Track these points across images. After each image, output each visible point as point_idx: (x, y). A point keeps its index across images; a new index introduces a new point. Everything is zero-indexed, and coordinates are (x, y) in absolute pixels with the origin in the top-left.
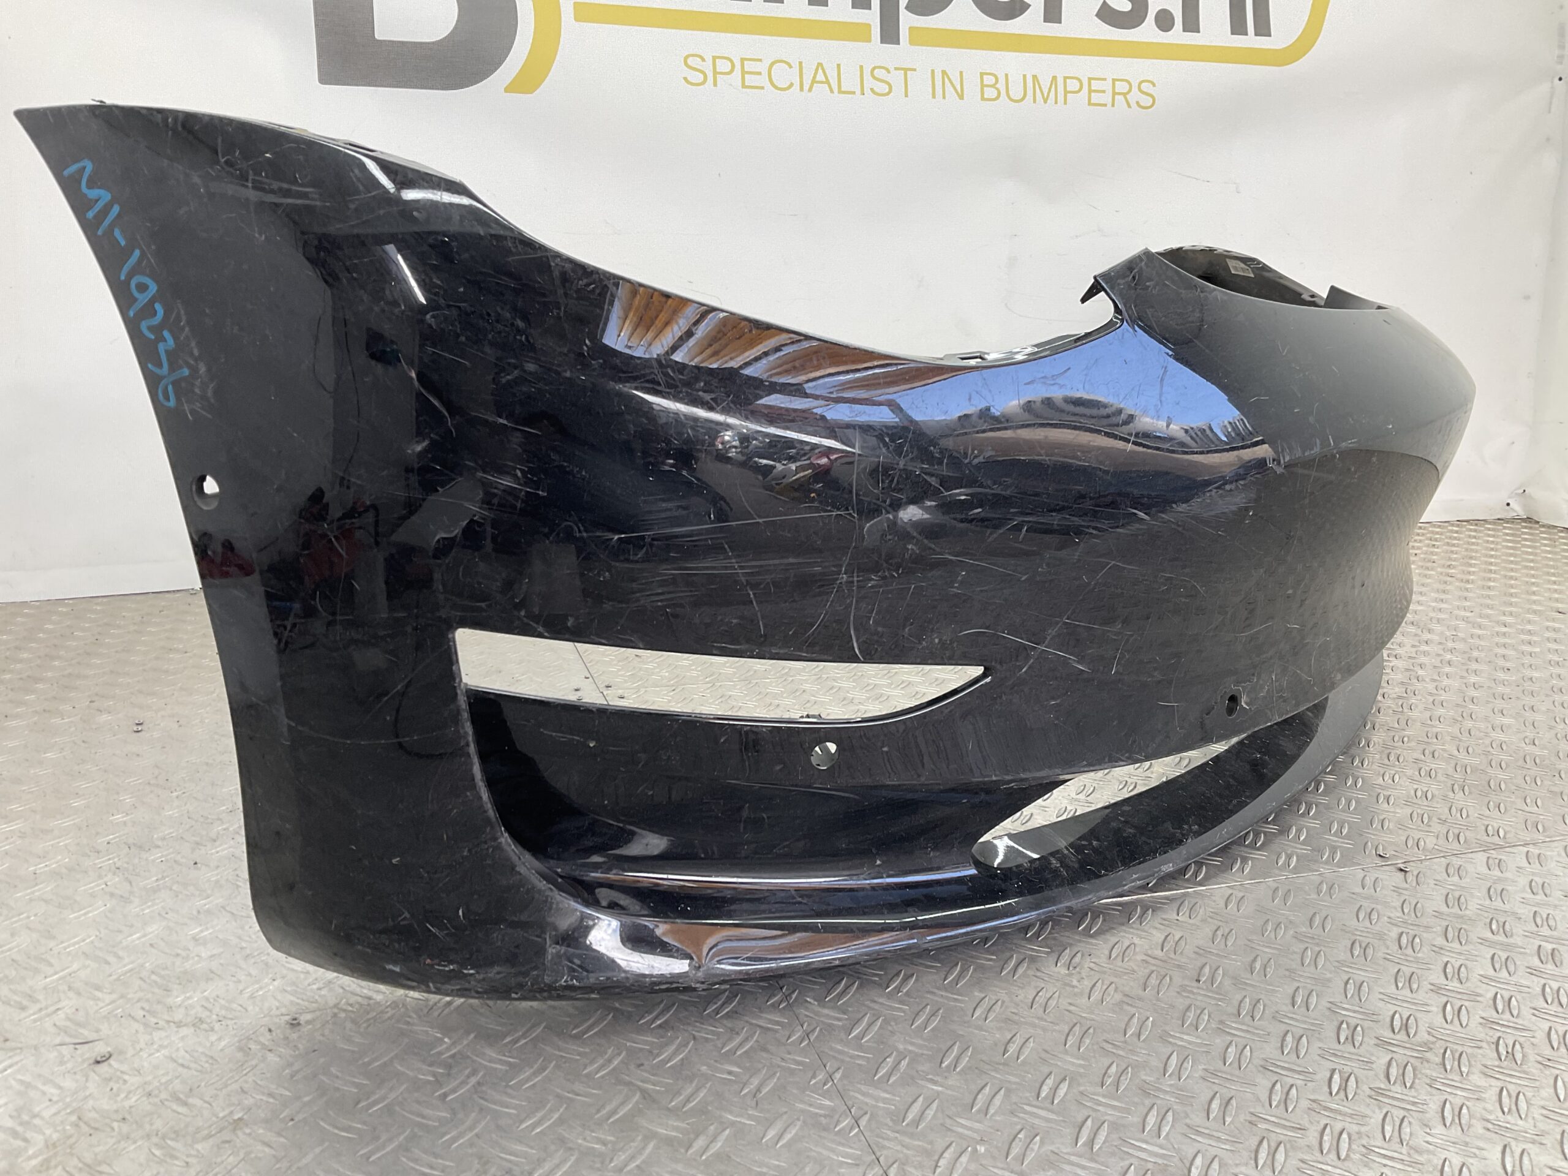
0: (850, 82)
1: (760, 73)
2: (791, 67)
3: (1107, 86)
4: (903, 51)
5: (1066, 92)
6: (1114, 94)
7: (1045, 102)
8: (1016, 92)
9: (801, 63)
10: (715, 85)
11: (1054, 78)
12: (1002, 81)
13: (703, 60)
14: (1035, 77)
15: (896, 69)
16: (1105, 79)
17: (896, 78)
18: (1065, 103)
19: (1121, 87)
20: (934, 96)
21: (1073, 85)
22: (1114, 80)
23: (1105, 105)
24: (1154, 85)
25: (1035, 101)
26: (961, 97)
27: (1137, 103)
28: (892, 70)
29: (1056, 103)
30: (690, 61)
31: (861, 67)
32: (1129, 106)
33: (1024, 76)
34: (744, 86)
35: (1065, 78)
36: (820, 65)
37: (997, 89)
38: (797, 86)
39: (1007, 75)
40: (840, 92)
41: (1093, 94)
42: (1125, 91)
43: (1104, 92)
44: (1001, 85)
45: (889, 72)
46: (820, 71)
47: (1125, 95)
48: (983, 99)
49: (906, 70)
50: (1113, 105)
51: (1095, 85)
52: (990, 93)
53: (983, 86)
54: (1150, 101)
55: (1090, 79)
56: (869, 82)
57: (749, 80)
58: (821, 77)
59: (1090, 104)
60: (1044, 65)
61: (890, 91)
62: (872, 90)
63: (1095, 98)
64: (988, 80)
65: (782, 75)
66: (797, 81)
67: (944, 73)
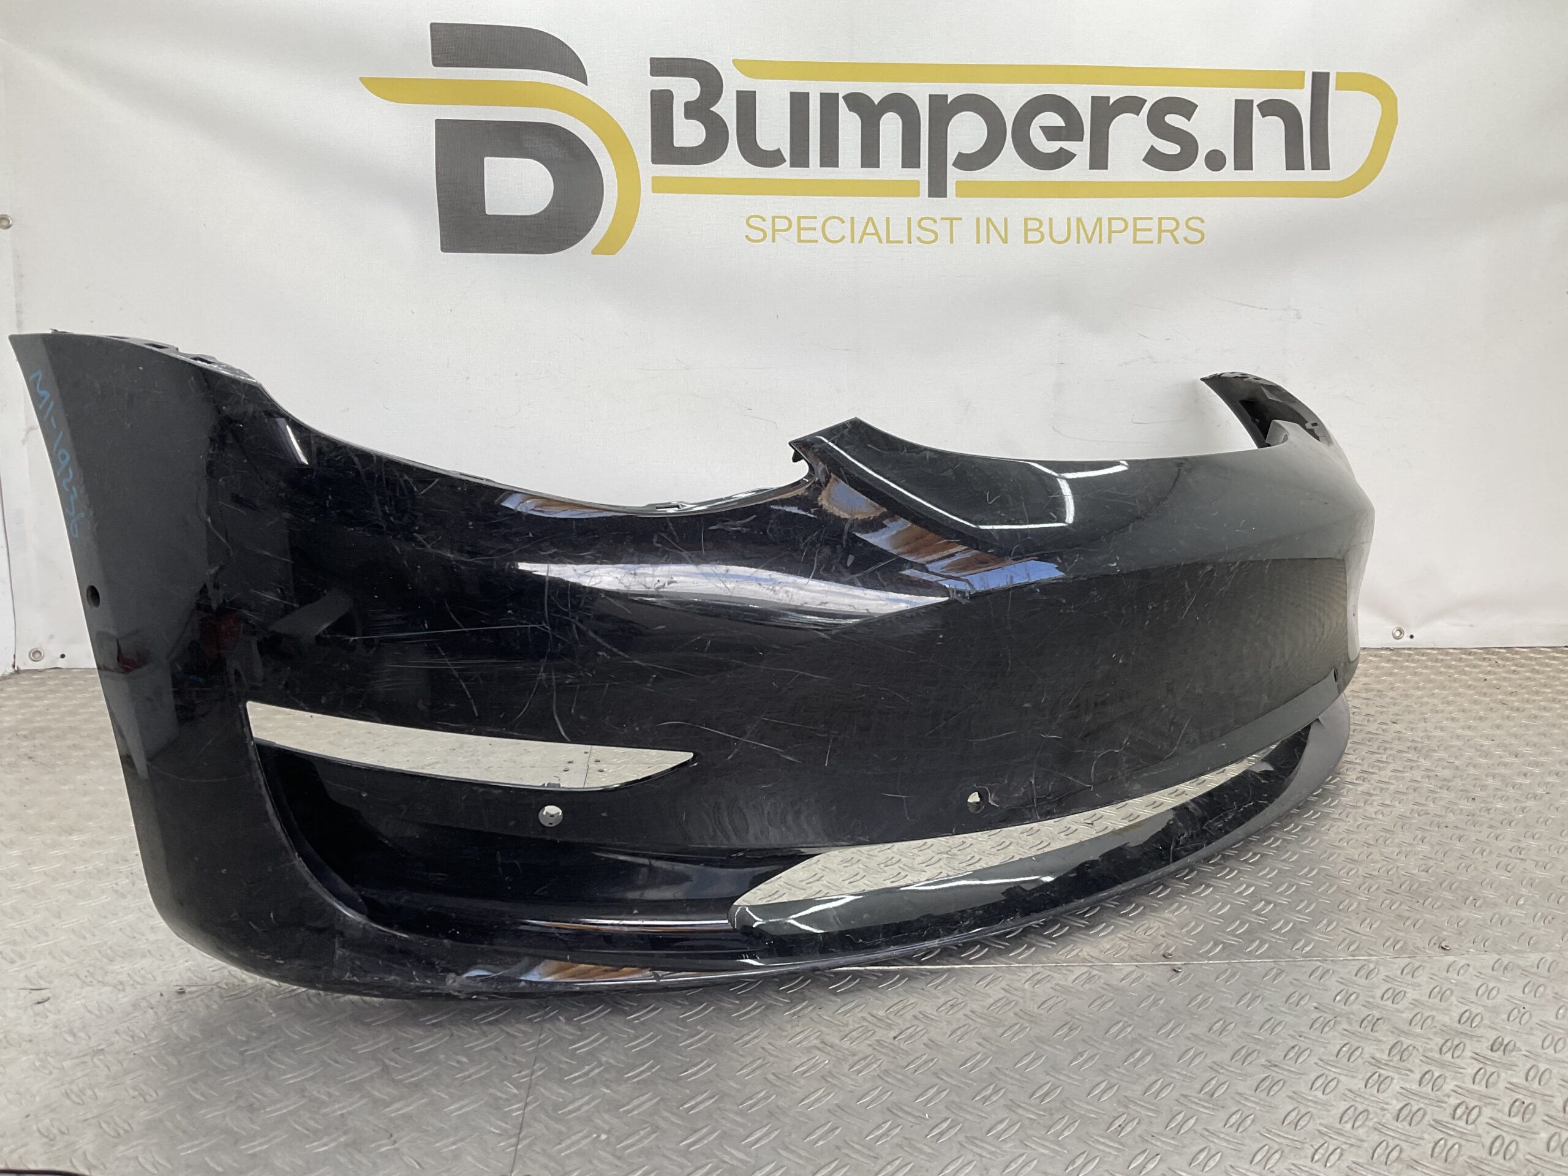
0: (899, 231)
1: (814, 229)
2: (843, 222)
3: (1153, 224)
4: (951, 203)
5: (1111, 232)
6: (1161, 231)
7: (1089, 241)
8: (1060, 233)
9: (852, 219)
10: (774, 241)
11: (1099, 220)
12: (1046, 224)
13: (764, 220)
14: (1079, 220)
15: (942, 219)
16: (1151, 218)
17: (943, 228)
18: (1110, 242)
19: (1169, 225)
20: (978, 242)
21: (1117, 225)
22: (1160, 219)
23: (1151, 242)
24: (1203, 221)
25: (1078, 242)
26: (1005, 241)
27: (1185, 239)
28: (938, 219)
29: (1100, 242)
30: (752, 222)
31: (909, 219)
32: (1177, 242)
33: (1069, 219)
34: (800, 241)
35: (1110, 220)
36: (870, 219)
37: (1041, 232)
38: (848, 239)
39: (1051, 220)
40: (888, 241)
41: (1138, 233)
42: (1172, 228)
43: (1150, 230)
44: (1045, 229)
45: (935, 222)
46: (870, 224)
47: (1171, 232)
48: (1026, 242)
49: (951, 220)
50: (1159, 242)
51: (1141, 224)
52: (1033, 236)
53: (1027, 230)
54: (1199, 236)
55: (1135, 219)
56: (916, 231)
57: (804, 235)
58: (870, 229)
59: (1135, 241)
60: (1089, 209)
61: (936, 239)
62: (919, 238)
63: (1140, 236)
64: (1033, 225)
65: (835, 230)
66: (848, 234)
67: (989, 220)
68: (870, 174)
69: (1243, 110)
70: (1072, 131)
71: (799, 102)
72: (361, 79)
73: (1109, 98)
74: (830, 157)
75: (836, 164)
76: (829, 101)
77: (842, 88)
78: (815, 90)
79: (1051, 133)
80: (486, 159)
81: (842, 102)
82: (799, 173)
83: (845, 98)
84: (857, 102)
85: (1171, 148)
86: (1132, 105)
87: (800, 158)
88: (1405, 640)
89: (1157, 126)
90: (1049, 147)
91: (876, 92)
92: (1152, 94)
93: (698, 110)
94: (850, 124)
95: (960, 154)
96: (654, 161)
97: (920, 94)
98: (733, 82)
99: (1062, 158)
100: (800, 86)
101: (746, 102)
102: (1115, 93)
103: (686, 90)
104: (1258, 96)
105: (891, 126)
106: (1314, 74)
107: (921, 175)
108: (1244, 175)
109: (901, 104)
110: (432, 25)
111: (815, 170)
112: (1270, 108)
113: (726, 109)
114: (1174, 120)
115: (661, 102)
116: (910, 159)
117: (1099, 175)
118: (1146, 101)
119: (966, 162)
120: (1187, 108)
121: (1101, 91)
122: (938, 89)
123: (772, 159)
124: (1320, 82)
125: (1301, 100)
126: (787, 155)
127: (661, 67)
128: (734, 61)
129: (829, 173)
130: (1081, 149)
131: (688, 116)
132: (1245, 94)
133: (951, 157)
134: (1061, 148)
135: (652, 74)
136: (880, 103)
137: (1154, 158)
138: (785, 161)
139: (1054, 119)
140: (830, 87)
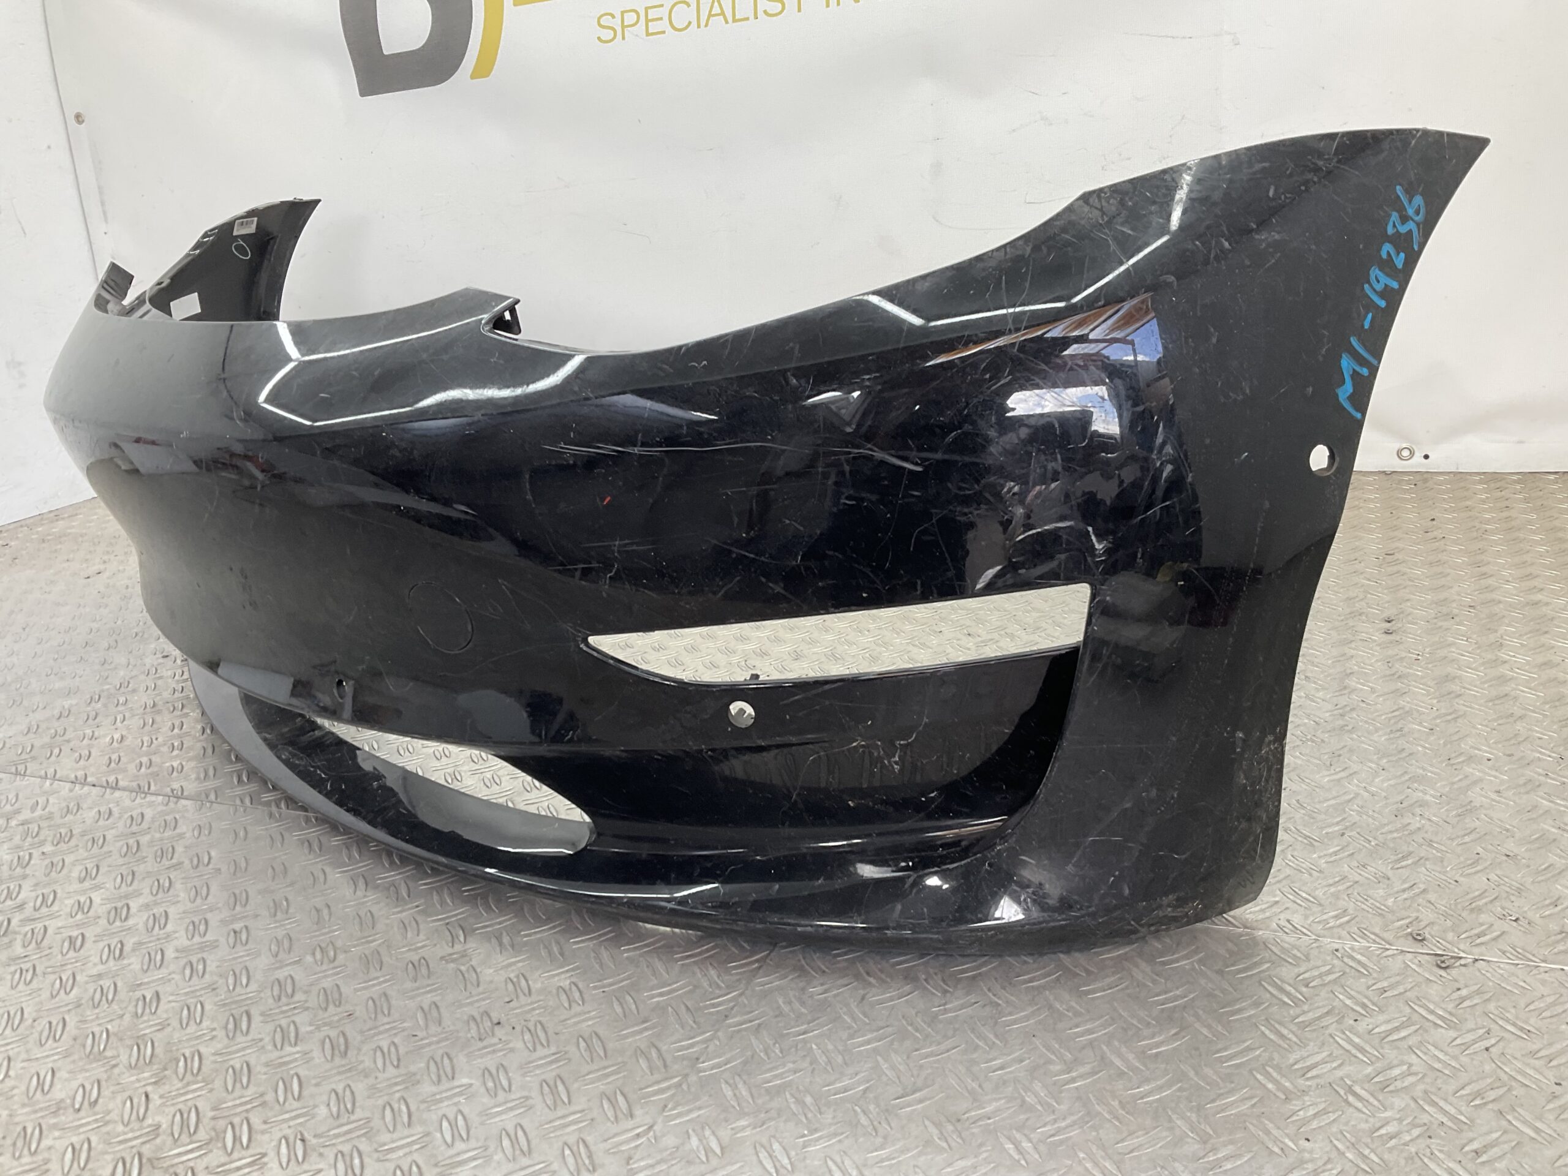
88: (1416, 463)
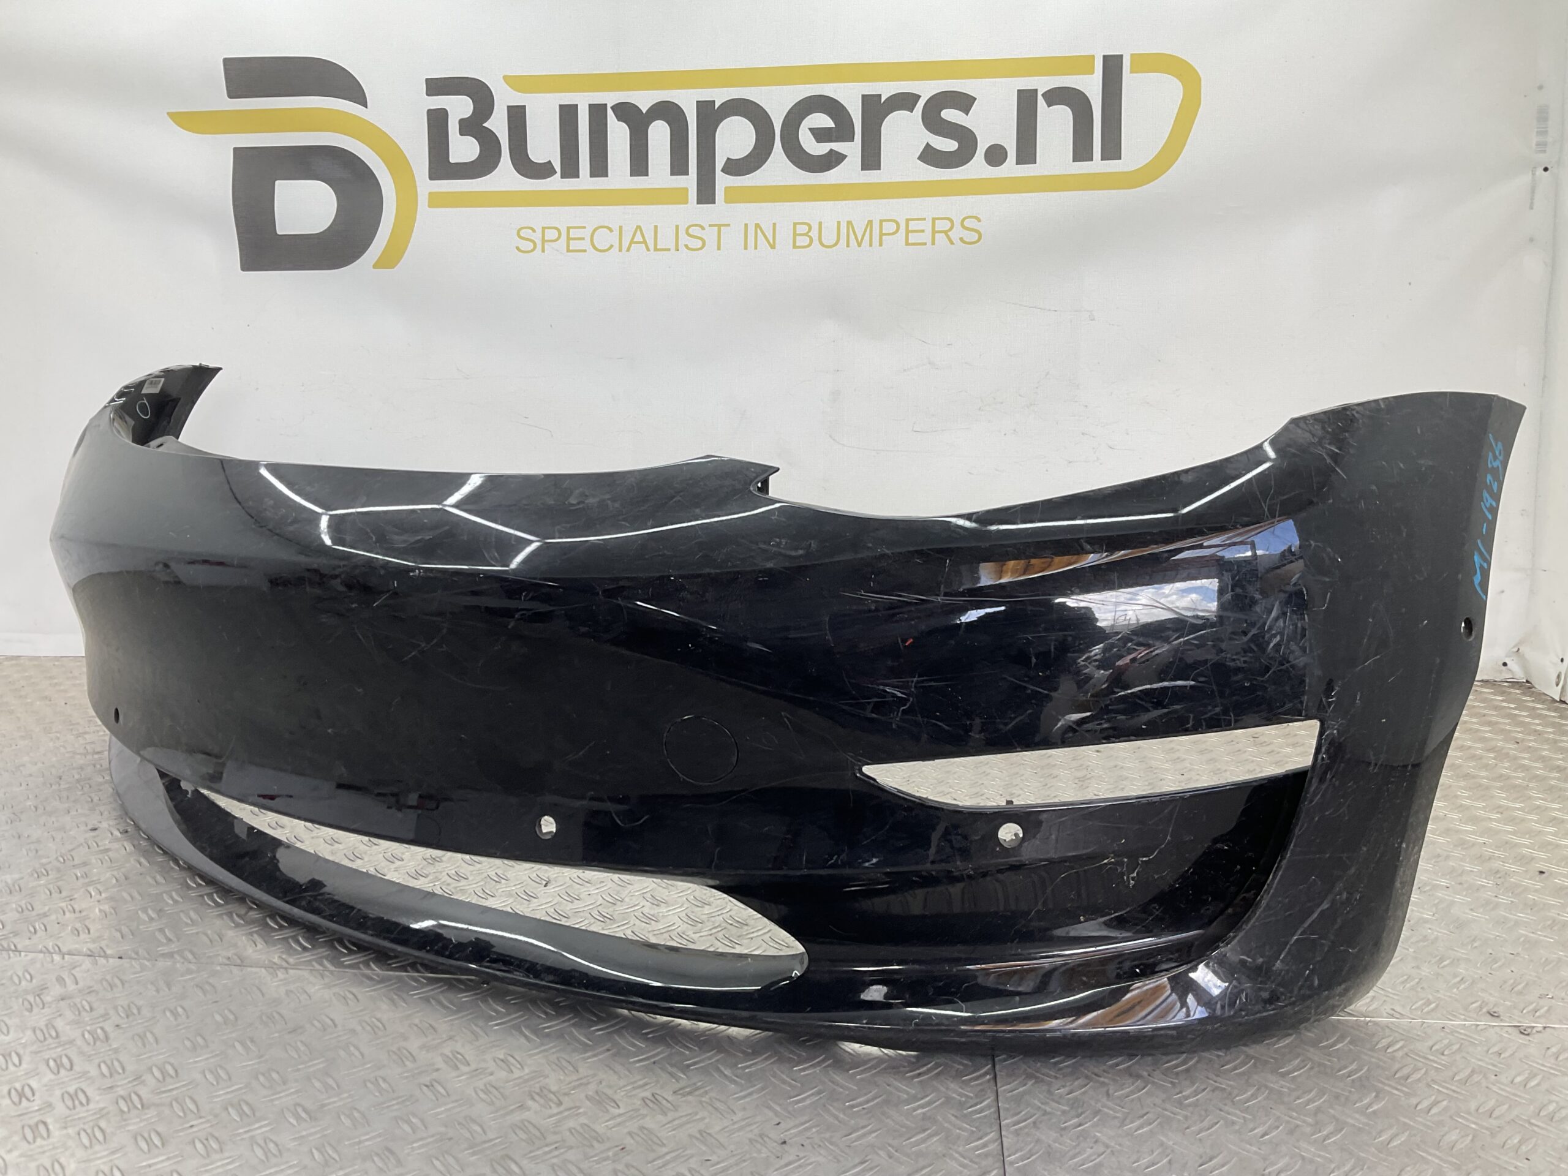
0: (666, 239)
1: (583, 239)
2: (611, 231)
3: (927, 226)
4: (720, 208)
5: (881, 234)
6: (934, 232)
7: (859, 245)
8: (829, 238)
9: (621, 228)
10: (543, 251)
11: (870, 222)
12: (815, 227)
13: (534, 231)
14: (849, 223)
15: (710, 226)
16: (925, 219)
17: (710, 235)
18: (881, 245)
19: (943, 225)
20: (746, 248)
21: (889, 227)
22: (934, 220)
23: (925, 244)
24: (979, 220)
25: (848, 246)
26: (773, 247)
27: (961, 239)
28: (706, 226)
29: (871, 245)
30: (522, 233)
31: (677, 227)
32: (952, 243)
33: (839, 223)
34: (568, 250)
35: (881, 222)
36: (639, 227)
37: (811, 238)
38: (616, 248)
39: (820, 223)
40: (656, 249)
42: (947, 228)
43: (923, 231)
44: (814, 233)
45: (703, 228)
46: (639, 232)
47: (946, 232)
49: (719, 226)
50: (933, 243)
51: (913, 225)
52: (802, 241)
53: (795, 235)
54: (977, 236)
55: (908, 220)
56: (684, 239)
57: (574, 245)
58: (638, 238)
59: (907, 244)
60: (858, 211)
61: (704, 245)
62: (686, 246)
63: (912, 238)
64: (802, 229)
65: (603, 239)
66: (616, 245)
67: (757, 226)
68: (640, 182)
69: (1027, 101)
70: (842, 130)
71: (568, 114)
72: (168, 113)
73: (880, 95)
74: (599, 168)
75: (605, 174)
76: (598, 112)
77: (611, 99)
78: (583, 101)
79: (820, 135)
80: (277, 182)
81: (610, 112)
82: (570, 184)
83: (612, 108)
84: (625, 111)
85: (948, 145)
86: (906, 101)
87: (570, 169)
89: (933, 122)
90: (817, 149)
91: (644, 101)
92: (926, 90)
93: (473, 126)
94: (618, 133)
95: (728, 159)
96: (431, 178)
97: (687, 101)
98: (504, 98)
99: (833, 160)
100: (568, 99)
101: (517, 116)
102: (886, 90)
103: (460, 107)
104: (1043, 84)
105: (659, 133)
106: (1105, 57)
107: (690, 182)
108: (1027, 170)
109: (668, 111)
110: (225, 60)
111: (585, 181)
112: (1055, 97)
113: (498, 124)
114: (950, 115)
115: (437, 121)
116: (679, 166)
117: (872, 176)
118: (920, 97)
119: (735, 167)
120: (965, 102)
121: (871, 89)
122: (705, 95)
123: (543, 171)
124: (1112, 67)
125: (1092, 86)
126: (557, 166)
127: (436, 87)
128: (505, 77)
129: (599, 183)
130: (852, 150)
131: (462, 132)
132: (1027, 83)
133: (720, 163)
134: (831, 150)
135: (428, 95)
136: (648, 111)
137: (930, 156)
138: (556, 172)
139: (822, 120)
140: (598, 98)
